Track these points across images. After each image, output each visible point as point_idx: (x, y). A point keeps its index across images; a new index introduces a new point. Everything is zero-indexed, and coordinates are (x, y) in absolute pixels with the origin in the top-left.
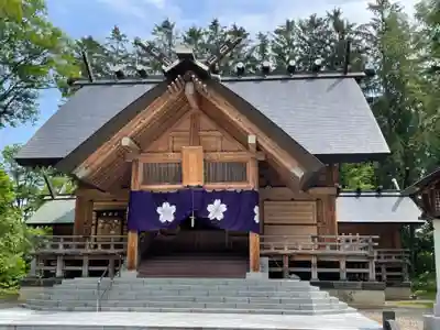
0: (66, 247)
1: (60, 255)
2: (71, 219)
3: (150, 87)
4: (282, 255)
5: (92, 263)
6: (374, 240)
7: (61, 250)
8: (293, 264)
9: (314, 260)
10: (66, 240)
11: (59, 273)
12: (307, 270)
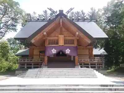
1: (26, 63)
2: (28, 54)
3: (46, 23)
4: (82, 62)
5: (34, 65)
7: (26, 61)
8: (84, 64)
9: (89, 63)
10: (27, 59)
11: (26, 67)
12: (88, 66)
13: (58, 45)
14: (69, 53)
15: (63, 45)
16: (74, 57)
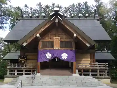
0: (18, 66)
1: (16, 69)
3: (44, 21)
4: (81, 69)
5: (26, 71)
6: (107, 65)
7: (17, 67)
9: (90, 70)
10: (18, 64)
11: (16, 74)
12: (88, 73)
13: (52, 49)
14: (66, 58)
15: (58, 49)
16: (72, 63)
